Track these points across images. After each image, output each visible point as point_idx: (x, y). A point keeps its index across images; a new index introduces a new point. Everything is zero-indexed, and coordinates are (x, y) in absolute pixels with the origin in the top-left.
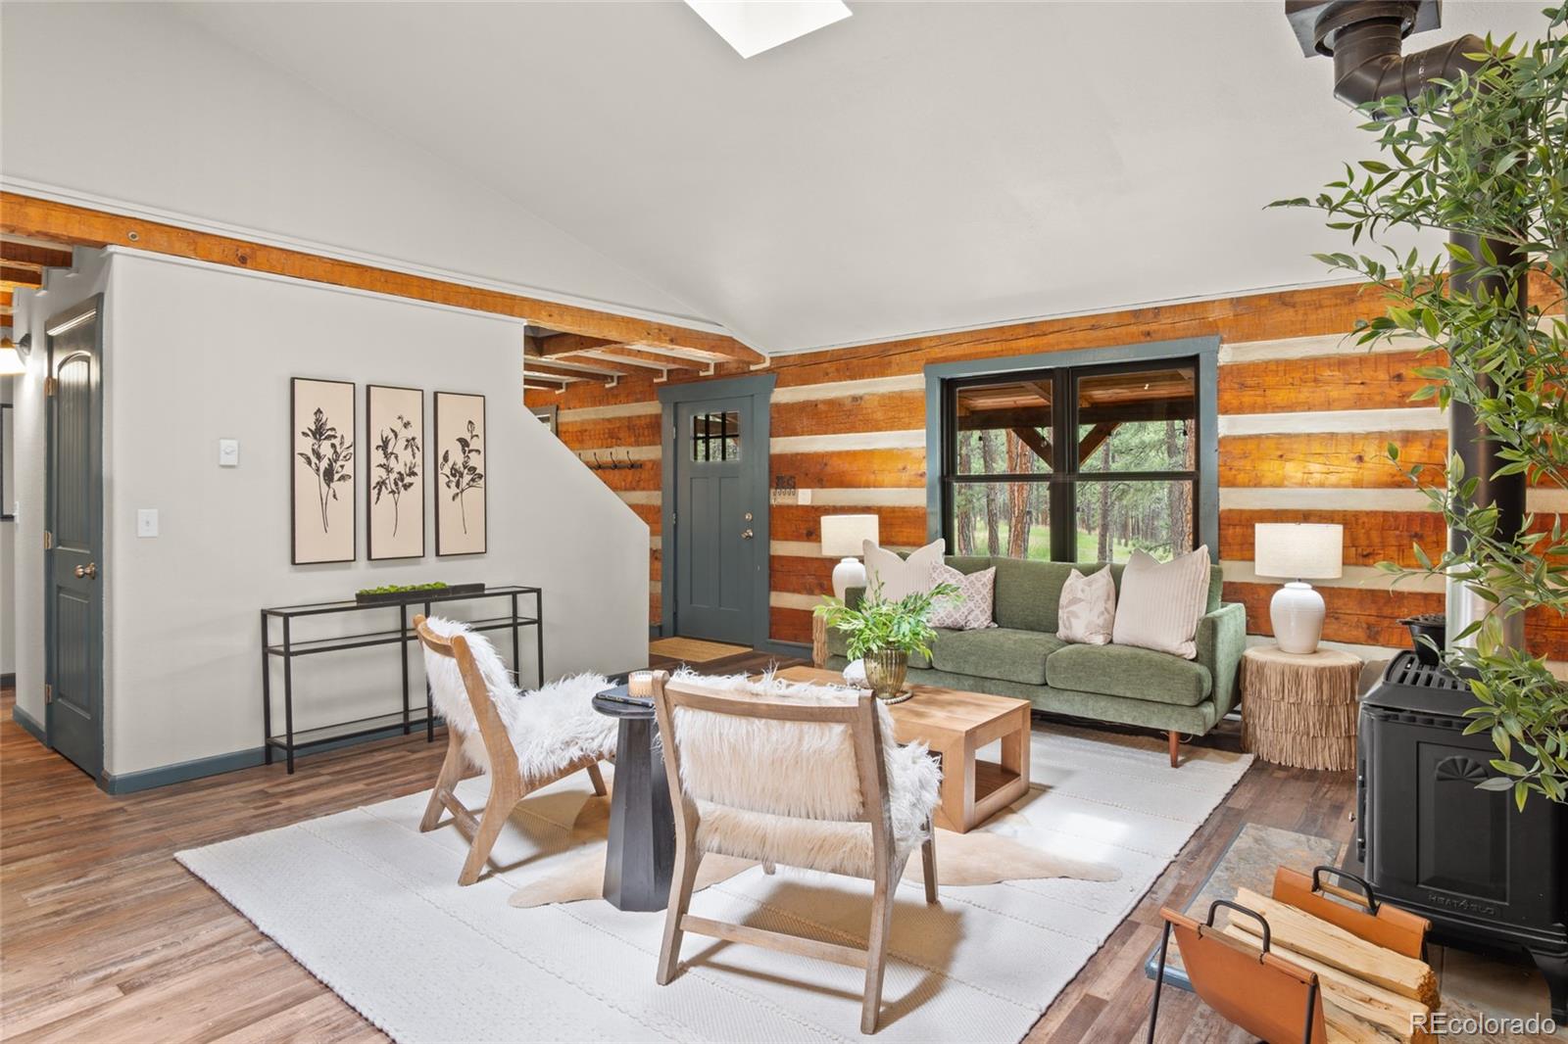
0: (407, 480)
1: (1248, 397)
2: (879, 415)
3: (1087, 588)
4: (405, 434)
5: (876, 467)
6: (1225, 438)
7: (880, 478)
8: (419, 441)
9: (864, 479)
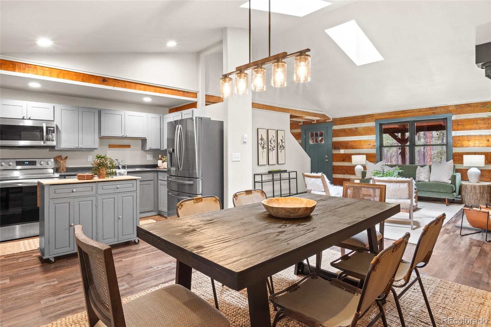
0: (274, 148)
1: (460, 127)
2: (362, 132)
3: (423, 170)
4: (273, 139)
5: (362, 144)
6: (454, 136)
7: (363, 147)
8: (275, 140)
9: (359, 147)
